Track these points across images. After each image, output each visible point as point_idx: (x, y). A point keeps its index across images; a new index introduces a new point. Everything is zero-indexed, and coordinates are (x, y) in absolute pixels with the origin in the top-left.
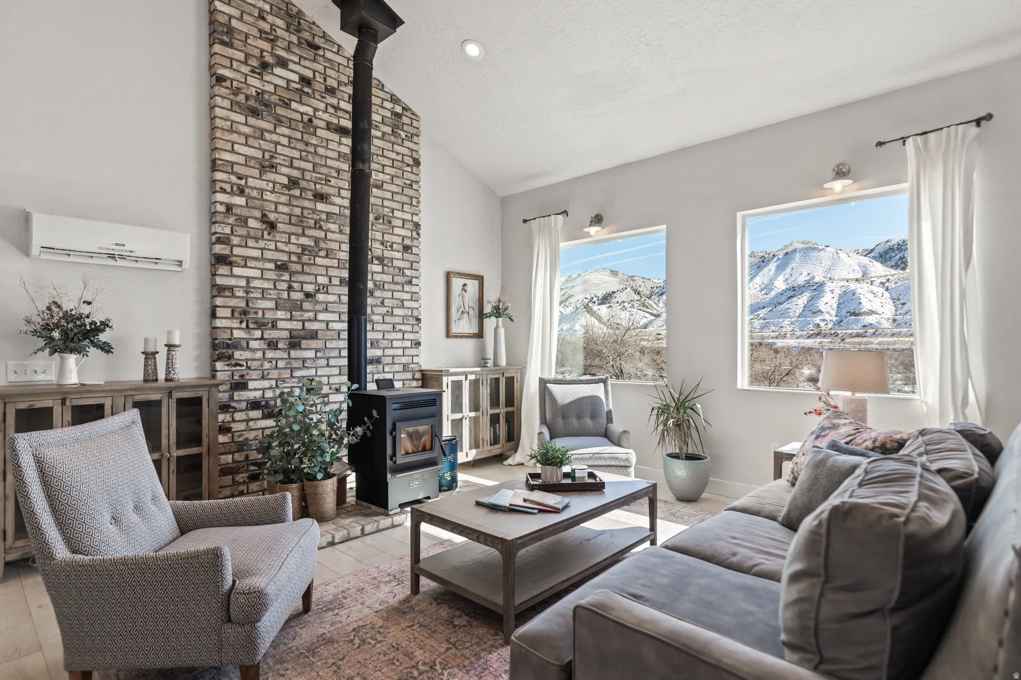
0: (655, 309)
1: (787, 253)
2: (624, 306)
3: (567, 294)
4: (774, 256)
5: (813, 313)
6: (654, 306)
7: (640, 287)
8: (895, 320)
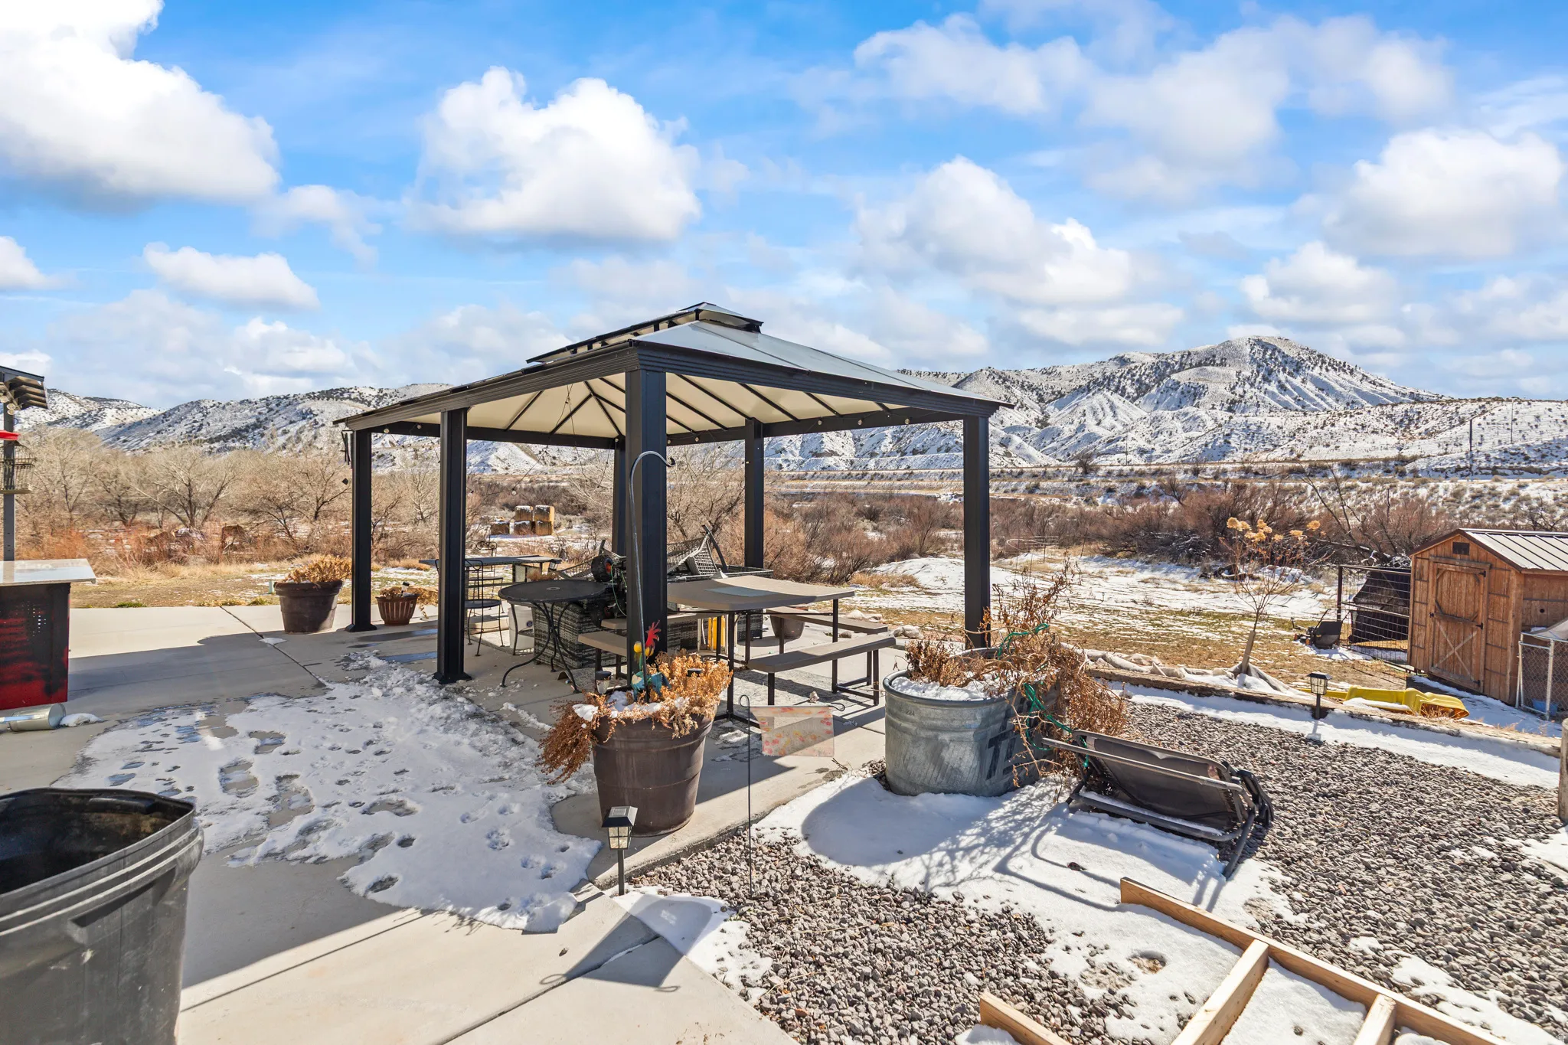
8: (852, 462)
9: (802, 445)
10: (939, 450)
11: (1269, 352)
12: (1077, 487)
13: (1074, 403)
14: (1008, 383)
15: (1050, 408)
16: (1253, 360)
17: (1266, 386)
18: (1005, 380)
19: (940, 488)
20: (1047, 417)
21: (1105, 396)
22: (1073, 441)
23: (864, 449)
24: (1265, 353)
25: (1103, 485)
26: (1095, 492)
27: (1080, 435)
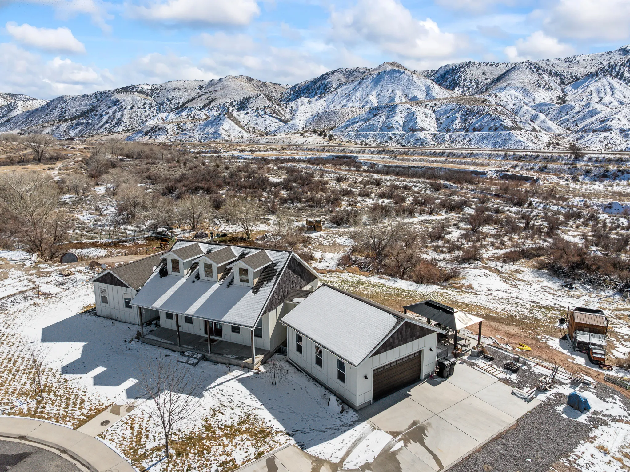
0: (283, 115)
1: (379, 73)
2: (259, 113)
3: (210, 98)
4: (370, 74)
5: (388, 128)
6: (282, 112)
7: (272, 92)
8: (435, 135)
9: (404, 124)
10: (490, 129)
12: (569, 168)
13: (585, 84)
14: (540, 72)
15: (569, 88)
18: (538, 69)
19: (488, 165)
20: (565, 95)
21: (608, 80)
22: (581, 115)
23: (442, 126)
25: (584, 168)
26: (579, 172)
27: (586, 110)
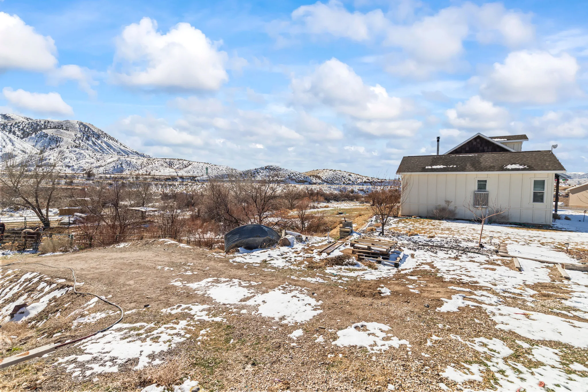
11: (87, 129)
16: (81, 131)
17: (88, 142)
21: (4, 134)
24: (85, 129)
